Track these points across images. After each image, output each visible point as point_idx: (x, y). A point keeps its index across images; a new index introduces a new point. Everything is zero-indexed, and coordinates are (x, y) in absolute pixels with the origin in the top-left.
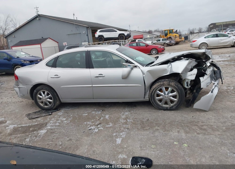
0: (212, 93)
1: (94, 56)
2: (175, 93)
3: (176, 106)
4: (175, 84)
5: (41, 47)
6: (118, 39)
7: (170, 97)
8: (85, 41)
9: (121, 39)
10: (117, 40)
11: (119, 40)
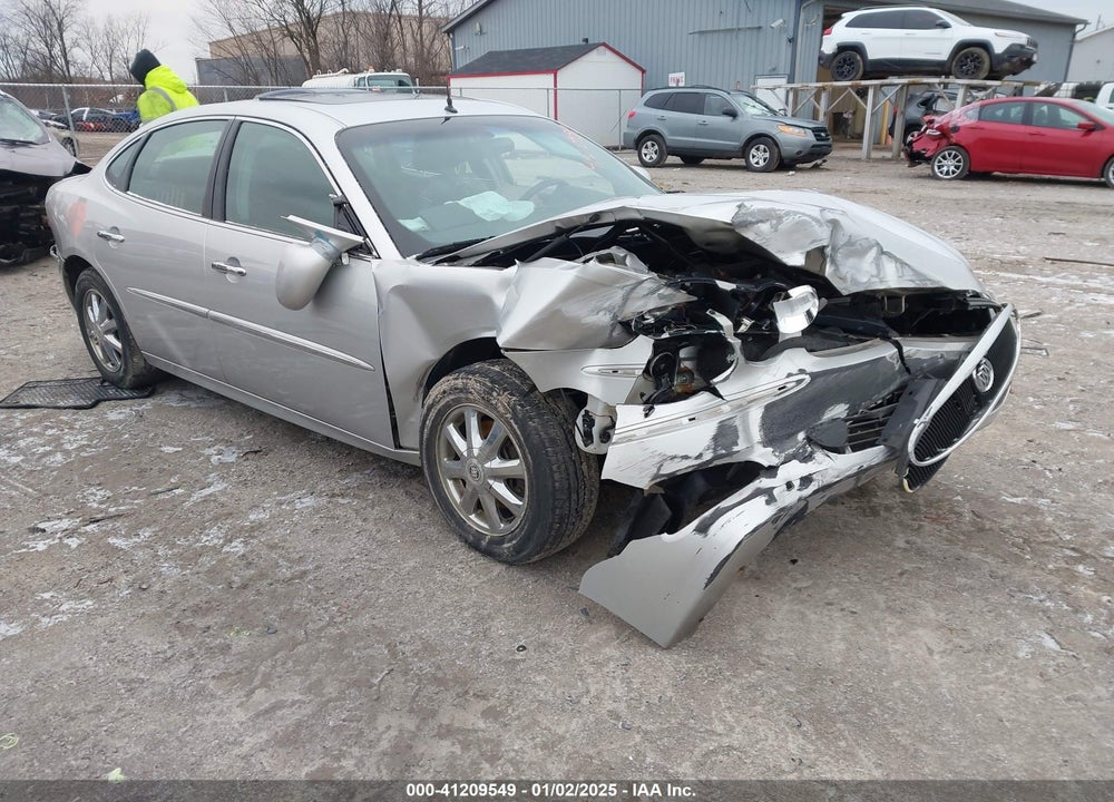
0: (699, 537)
1: (767, 155)
2: (515, 463)
3: (514, 542)
4: (514, 409)
5: (555, 86)
6: (948, 75)
7: (491, 482)
8: (774, 69)
9: (965, 75)
10: (936, 74)
11: (952, 79)
